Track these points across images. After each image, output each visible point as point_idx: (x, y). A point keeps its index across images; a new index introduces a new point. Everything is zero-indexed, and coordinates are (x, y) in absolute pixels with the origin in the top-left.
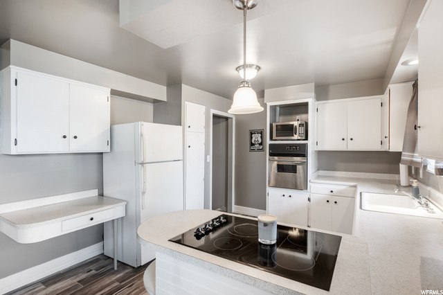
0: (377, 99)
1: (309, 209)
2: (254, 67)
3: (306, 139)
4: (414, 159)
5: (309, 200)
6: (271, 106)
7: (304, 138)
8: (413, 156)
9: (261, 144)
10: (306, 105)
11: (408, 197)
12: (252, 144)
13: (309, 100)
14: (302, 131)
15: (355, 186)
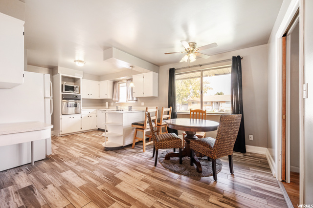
1: (81, 121)
5: (81, 117)
7: (78, 92)
10: (79, 79)
13: (81, 78)
14: (77, 89)
15: (97, 110)
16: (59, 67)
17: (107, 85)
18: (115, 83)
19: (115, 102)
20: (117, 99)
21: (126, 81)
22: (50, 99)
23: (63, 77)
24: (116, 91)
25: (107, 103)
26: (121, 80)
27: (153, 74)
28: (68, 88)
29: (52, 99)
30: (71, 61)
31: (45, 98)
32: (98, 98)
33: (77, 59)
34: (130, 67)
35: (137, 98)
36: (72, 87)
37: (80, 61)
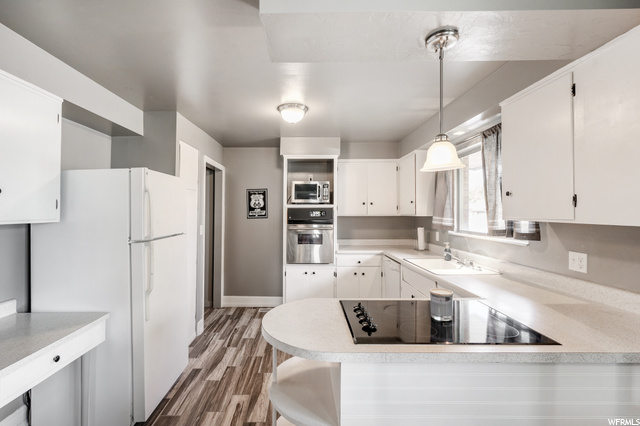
0: (392, 163)
1: (335, 285)
2: (303, 107)
3: (331, 202)
4: (444, 223)
5: (335, 275)
6: (288, 160)
7: (328, 201)
8: (442, 221)
9: (263, 208)
10: (330, 163)
11: (441, 261)
12: (251, 209)
13: (335, 157)
14: (325, 192)
15: (381, 254)
16: (281, 139)
17: (414, 167)
19: (444, 229)
20: (447, 221)
25: (421, 231)
28: (304, 191)
32: (393, 213)
33: (284, 100)
34: (427, 39)
35: (537, 225)
36: (313, 188)
37: (291, 105)
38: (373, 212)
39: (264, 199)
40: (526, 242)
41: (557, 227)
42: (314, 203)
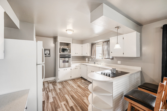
0: (81, 45)
1: (71, 72)
2: (73, 31)
3: (70, 53)
5: (71, 69)
9: (49, 54)
12: (45, 54)
13: (71, 43)
14: (69, 50)
15: (80, 64)
16: (58, 37)
17: (87, 46)
18: (92, 45)
20: (94, 57)
21: (102, 43)
22: (42, 65)
23: (61, 43)
24: (94, 51)
25: (87, 59)
26: (98, 43)
27: (137, 34)
29: (44, 65)
30: (64, 31)
31: (37, 65)
32: (81, 55)
33: (68, 29)
34: (115, 28)
35: (113, 57)
36: (66, 50)
37: (70, 30)
38: (77, 55)
39: (49, 52)
40: (110, 60)
41: (116, 57)
42: (66, 53)
